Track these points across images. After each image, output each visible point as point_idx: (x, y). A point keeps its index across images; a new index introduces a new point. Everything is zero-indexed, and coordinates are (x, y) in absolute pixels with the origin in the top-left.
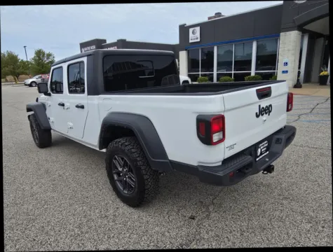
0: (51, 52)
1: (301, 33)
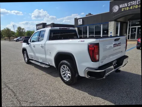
0: (24, 28)
1: (116, 22)
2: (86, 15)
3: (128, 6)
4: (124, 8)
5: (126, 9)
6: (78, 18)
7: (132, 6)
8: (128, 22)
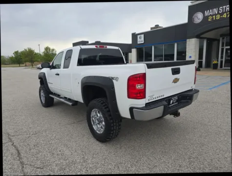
0: (54, 48)
1: (199, 39)
2: (152, 28)
3: (218, 13)
4: (212, 16)
5: (216, 17)
6: (137, 33)
7: (225, 12)
8: (221, 39)
